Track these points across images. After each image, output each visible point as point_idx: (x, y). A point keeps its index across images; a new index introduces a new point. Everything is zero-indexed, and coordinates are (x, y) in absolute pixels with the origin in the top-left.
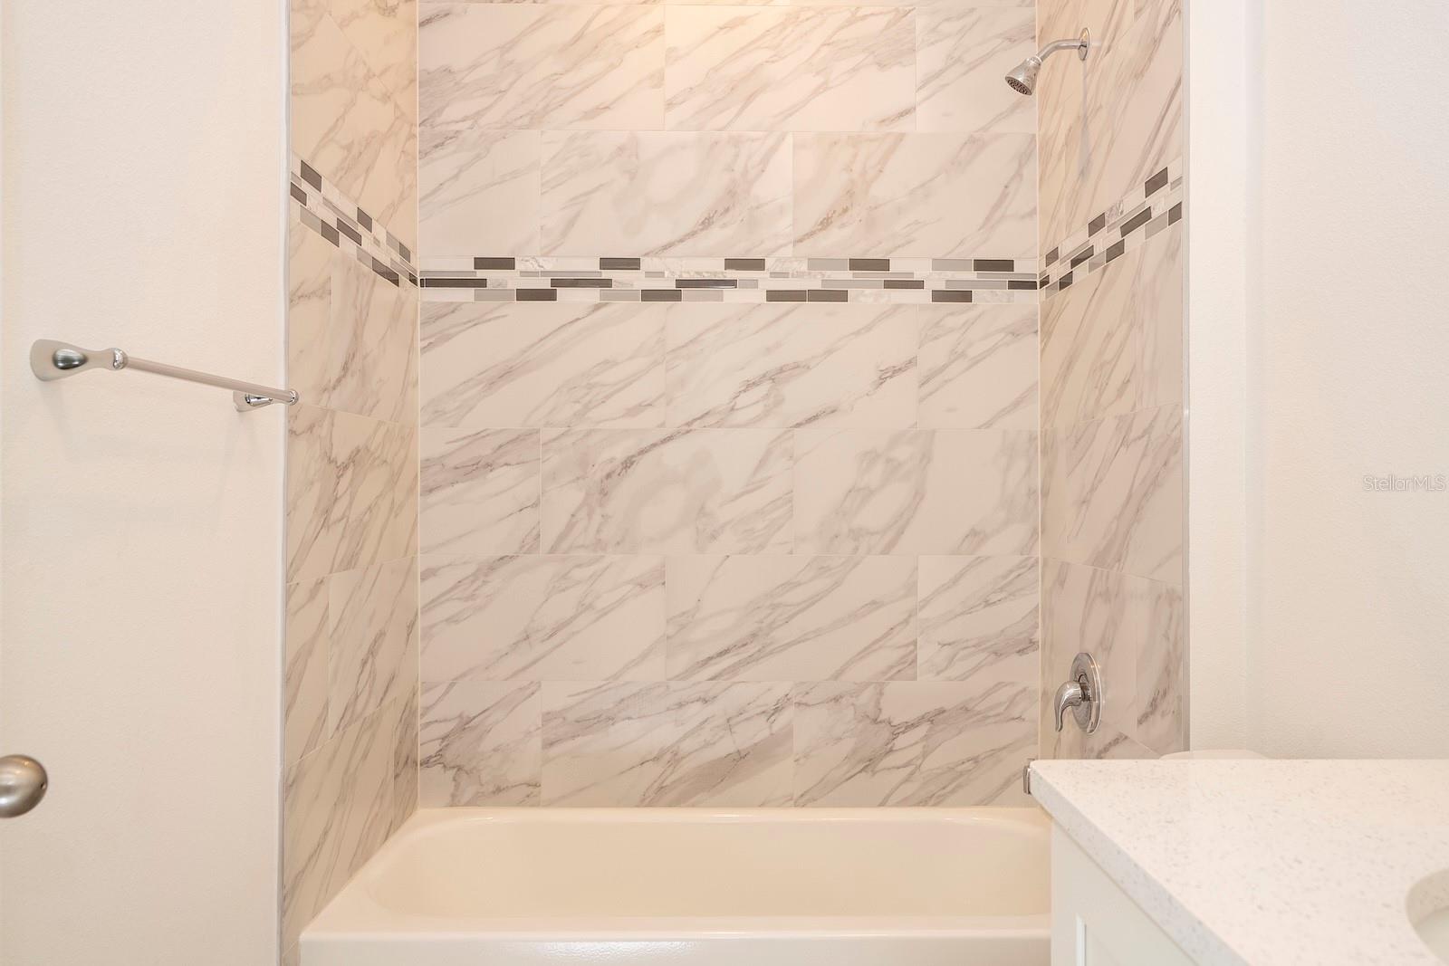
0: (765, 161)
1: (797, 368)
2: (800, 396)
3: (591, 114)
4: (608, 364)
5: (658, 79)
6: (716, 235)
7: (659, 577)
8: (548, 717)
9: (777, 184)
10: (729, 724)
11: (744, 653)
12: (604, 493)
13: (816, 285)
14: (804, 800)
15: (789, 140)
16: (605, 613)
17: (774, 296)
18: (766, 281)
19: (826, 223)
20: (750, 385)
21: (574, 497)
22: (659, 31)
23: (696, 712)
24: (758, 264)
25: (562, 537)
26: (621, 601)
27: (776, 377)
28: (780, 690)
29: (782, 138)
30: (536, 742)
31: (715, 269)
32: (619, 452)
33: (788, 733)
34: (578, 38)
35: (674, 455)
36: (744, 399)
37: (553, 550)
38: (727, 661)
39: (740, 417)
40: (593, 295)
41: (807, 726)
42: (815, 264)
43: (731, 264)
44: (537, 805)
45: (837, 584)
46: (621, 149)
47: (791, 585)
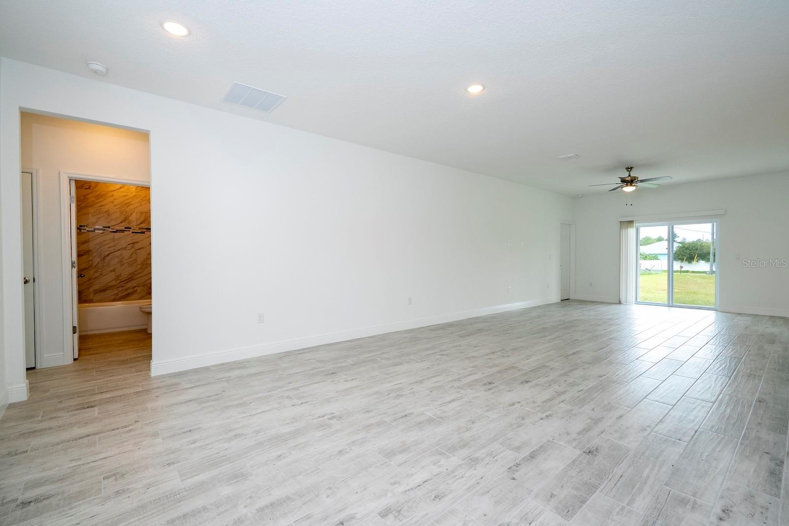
0: (131, 214)
1: (137, 242)
2: (137, 246)
3: (100, 206)
4: (105, 241)
5: (113, 202)
6: (123, 224)
7: (114, 270)
8: (94, 290)
9: (133, 217)
10: (126, 290)
11: (129, 280)
12: (104, 259)
13: (140, 231)
14: (140, 299)
15: (135, 212)
16: (104, 276)
17: (133, 232)
18: (131, 231)
19: (141, 223)
20: (129, 244)
21: (99, 259)
22: (113, 195)
23: (121, 289)
24: (130, 228)
25: (96, 265)
26: (107, 274)
27: (133, 243)
28: (135, 285)
29: (134, 212)
30: (92, 294)
31: (123, 228)
32: (107, 253)
33: (136, 291)
34: (98, 195)
35: (117, 254)
36: (129, 246)
37: (95, 267)
38: (126, 282)
39: (127, 249)
40: (101, 232)
41: (139, 289)
42: (139, 228)
43: (126, 228)
44: (93, 303)
45: (144, 271)
46: (106, 212)
47: (136, 271)
